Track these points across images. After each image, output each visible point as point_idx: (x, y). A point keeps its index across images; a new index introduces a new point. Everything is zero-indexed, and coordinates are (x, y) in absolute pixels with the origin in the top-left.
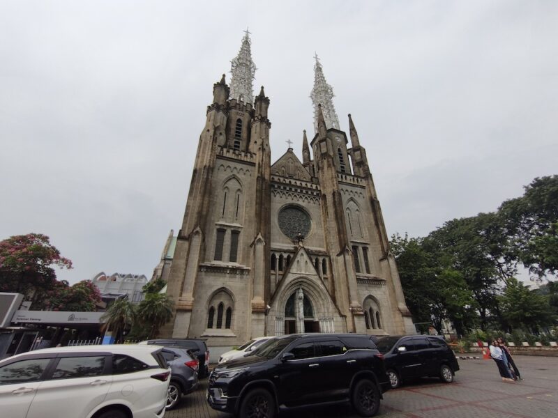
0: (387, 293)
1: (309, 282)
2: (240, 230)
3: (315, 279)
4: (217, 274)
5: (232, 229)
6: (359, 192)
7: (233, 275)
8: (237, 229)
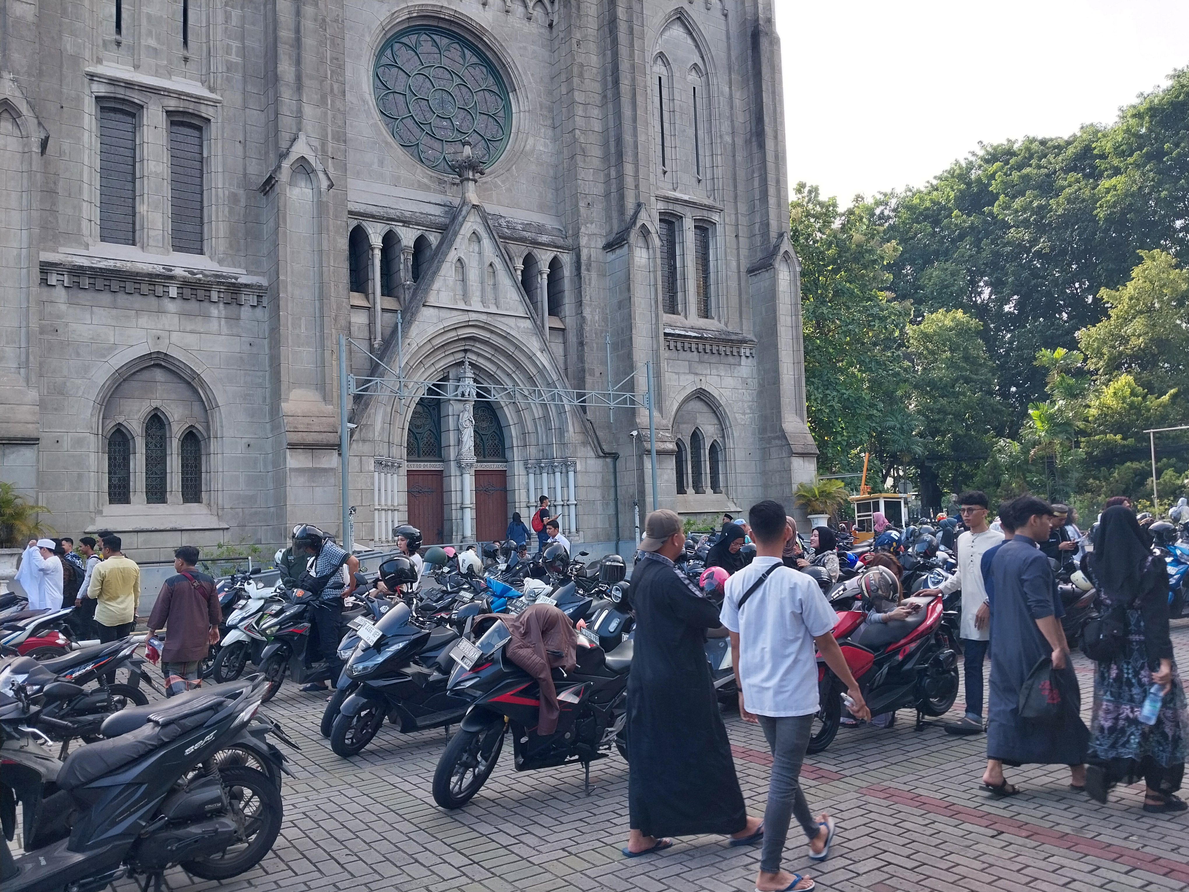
1: (500, 342)
2: (206, 111)
3: (520, 330)
4: (122, 298)
5: (172, 104)
7: (193, 305)
8: (191, 108)
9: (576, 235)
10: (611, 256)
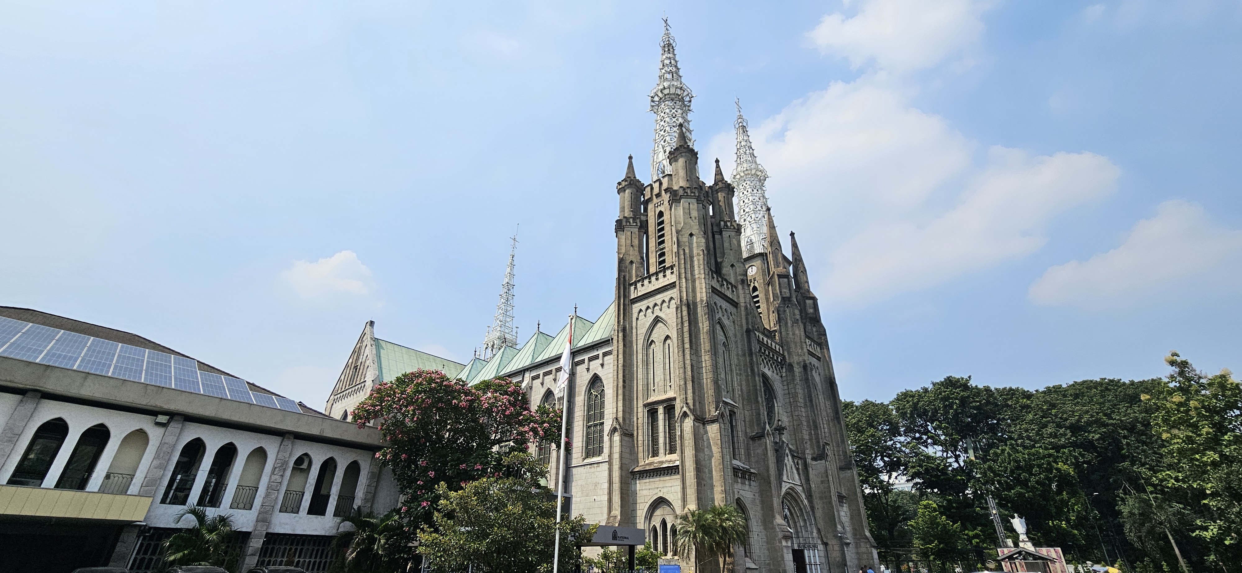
0: (848, 513)
1: (794, 494)
2: (735, 410)
3: (799, 489)
5: (729, 407)
6: (816, 365)
7: (743, 480)
9: (804, 454)
10: (814, 463)
